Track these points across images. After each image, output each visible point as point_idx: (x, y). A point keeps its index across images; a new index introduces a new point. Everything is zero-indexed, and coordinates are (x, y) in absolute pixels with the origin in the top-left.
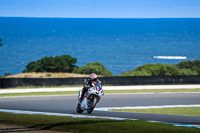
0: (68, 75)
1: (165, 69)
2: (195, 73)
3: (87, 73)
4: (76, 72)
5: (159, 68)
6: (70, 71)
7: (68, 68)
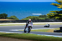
0: (5, 20)
1: (35, 18)
2: (44, 19)
3: (11, 19)
4: (7, 19)
5: (33, 17)
6: (6, 18)
7: (5, 17)
